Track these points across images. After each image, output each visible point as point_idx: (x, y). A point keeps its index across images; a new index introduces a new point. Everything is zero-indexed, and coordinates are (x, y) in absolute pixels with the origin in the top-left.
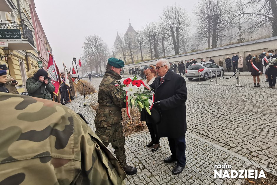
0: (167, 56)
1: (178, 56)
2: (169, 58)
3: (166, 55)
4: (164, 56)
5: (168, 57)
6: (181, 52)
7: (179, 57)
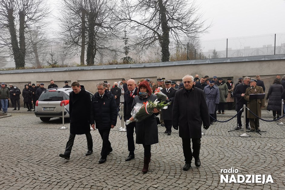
1: (22, 71)
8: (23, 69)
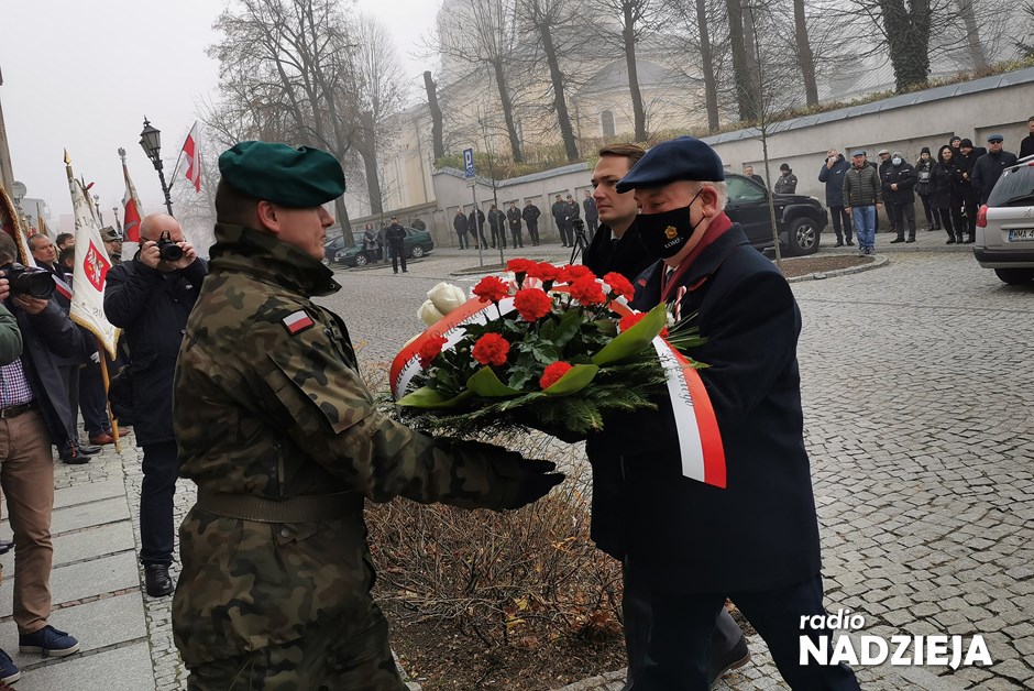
0: (825, 104)
1: (921, 96)
2: (841, 114)
3: (824, 93)
4: (809, 103)
5: (837, 107)
6: (941, 66)
7: (929, 110)
8: (923, 89)
